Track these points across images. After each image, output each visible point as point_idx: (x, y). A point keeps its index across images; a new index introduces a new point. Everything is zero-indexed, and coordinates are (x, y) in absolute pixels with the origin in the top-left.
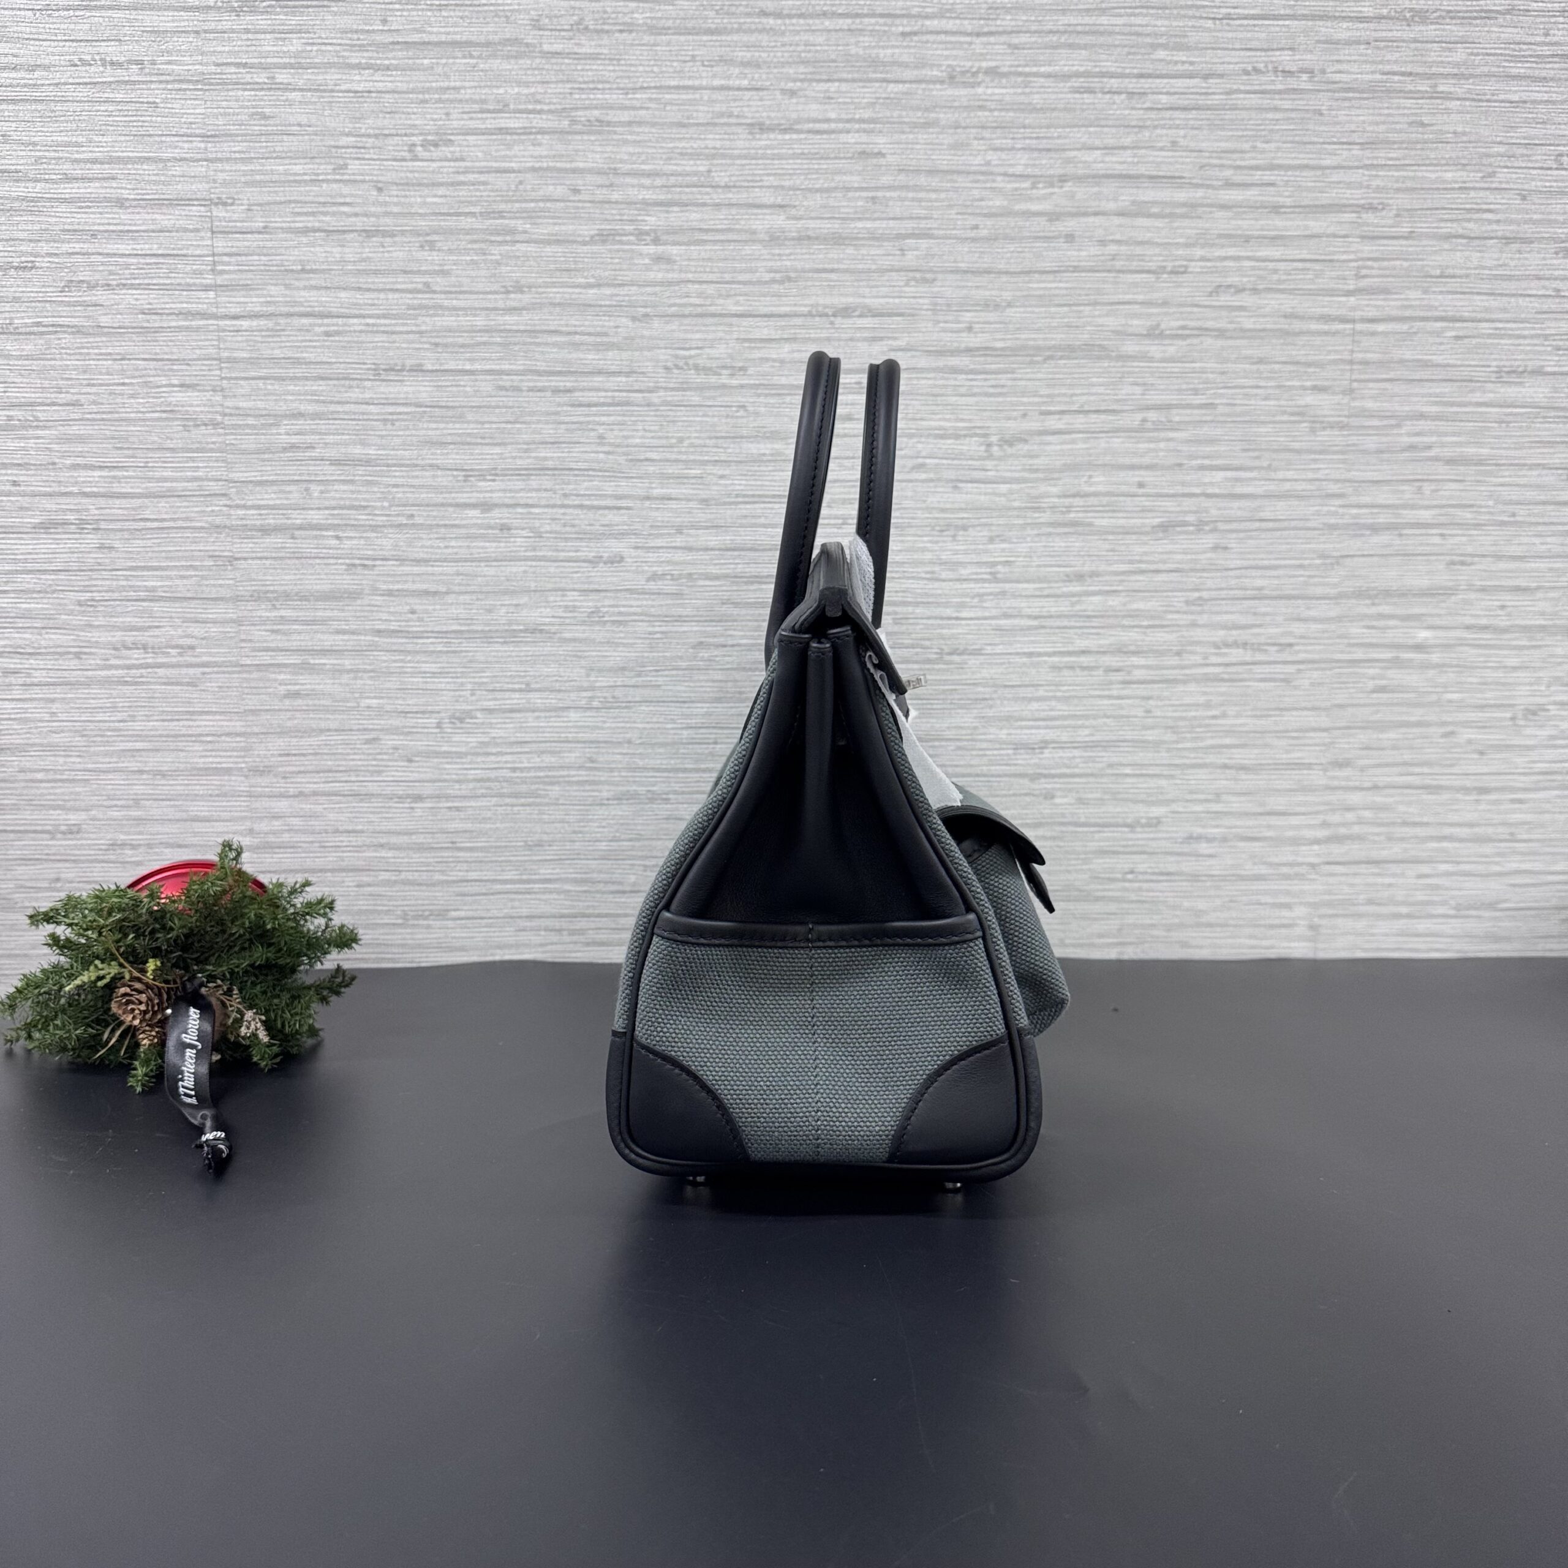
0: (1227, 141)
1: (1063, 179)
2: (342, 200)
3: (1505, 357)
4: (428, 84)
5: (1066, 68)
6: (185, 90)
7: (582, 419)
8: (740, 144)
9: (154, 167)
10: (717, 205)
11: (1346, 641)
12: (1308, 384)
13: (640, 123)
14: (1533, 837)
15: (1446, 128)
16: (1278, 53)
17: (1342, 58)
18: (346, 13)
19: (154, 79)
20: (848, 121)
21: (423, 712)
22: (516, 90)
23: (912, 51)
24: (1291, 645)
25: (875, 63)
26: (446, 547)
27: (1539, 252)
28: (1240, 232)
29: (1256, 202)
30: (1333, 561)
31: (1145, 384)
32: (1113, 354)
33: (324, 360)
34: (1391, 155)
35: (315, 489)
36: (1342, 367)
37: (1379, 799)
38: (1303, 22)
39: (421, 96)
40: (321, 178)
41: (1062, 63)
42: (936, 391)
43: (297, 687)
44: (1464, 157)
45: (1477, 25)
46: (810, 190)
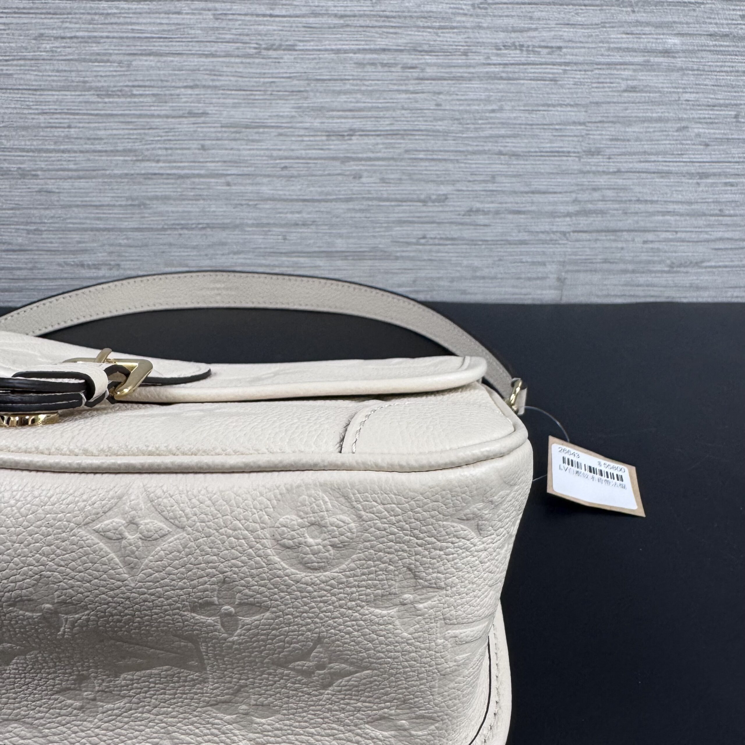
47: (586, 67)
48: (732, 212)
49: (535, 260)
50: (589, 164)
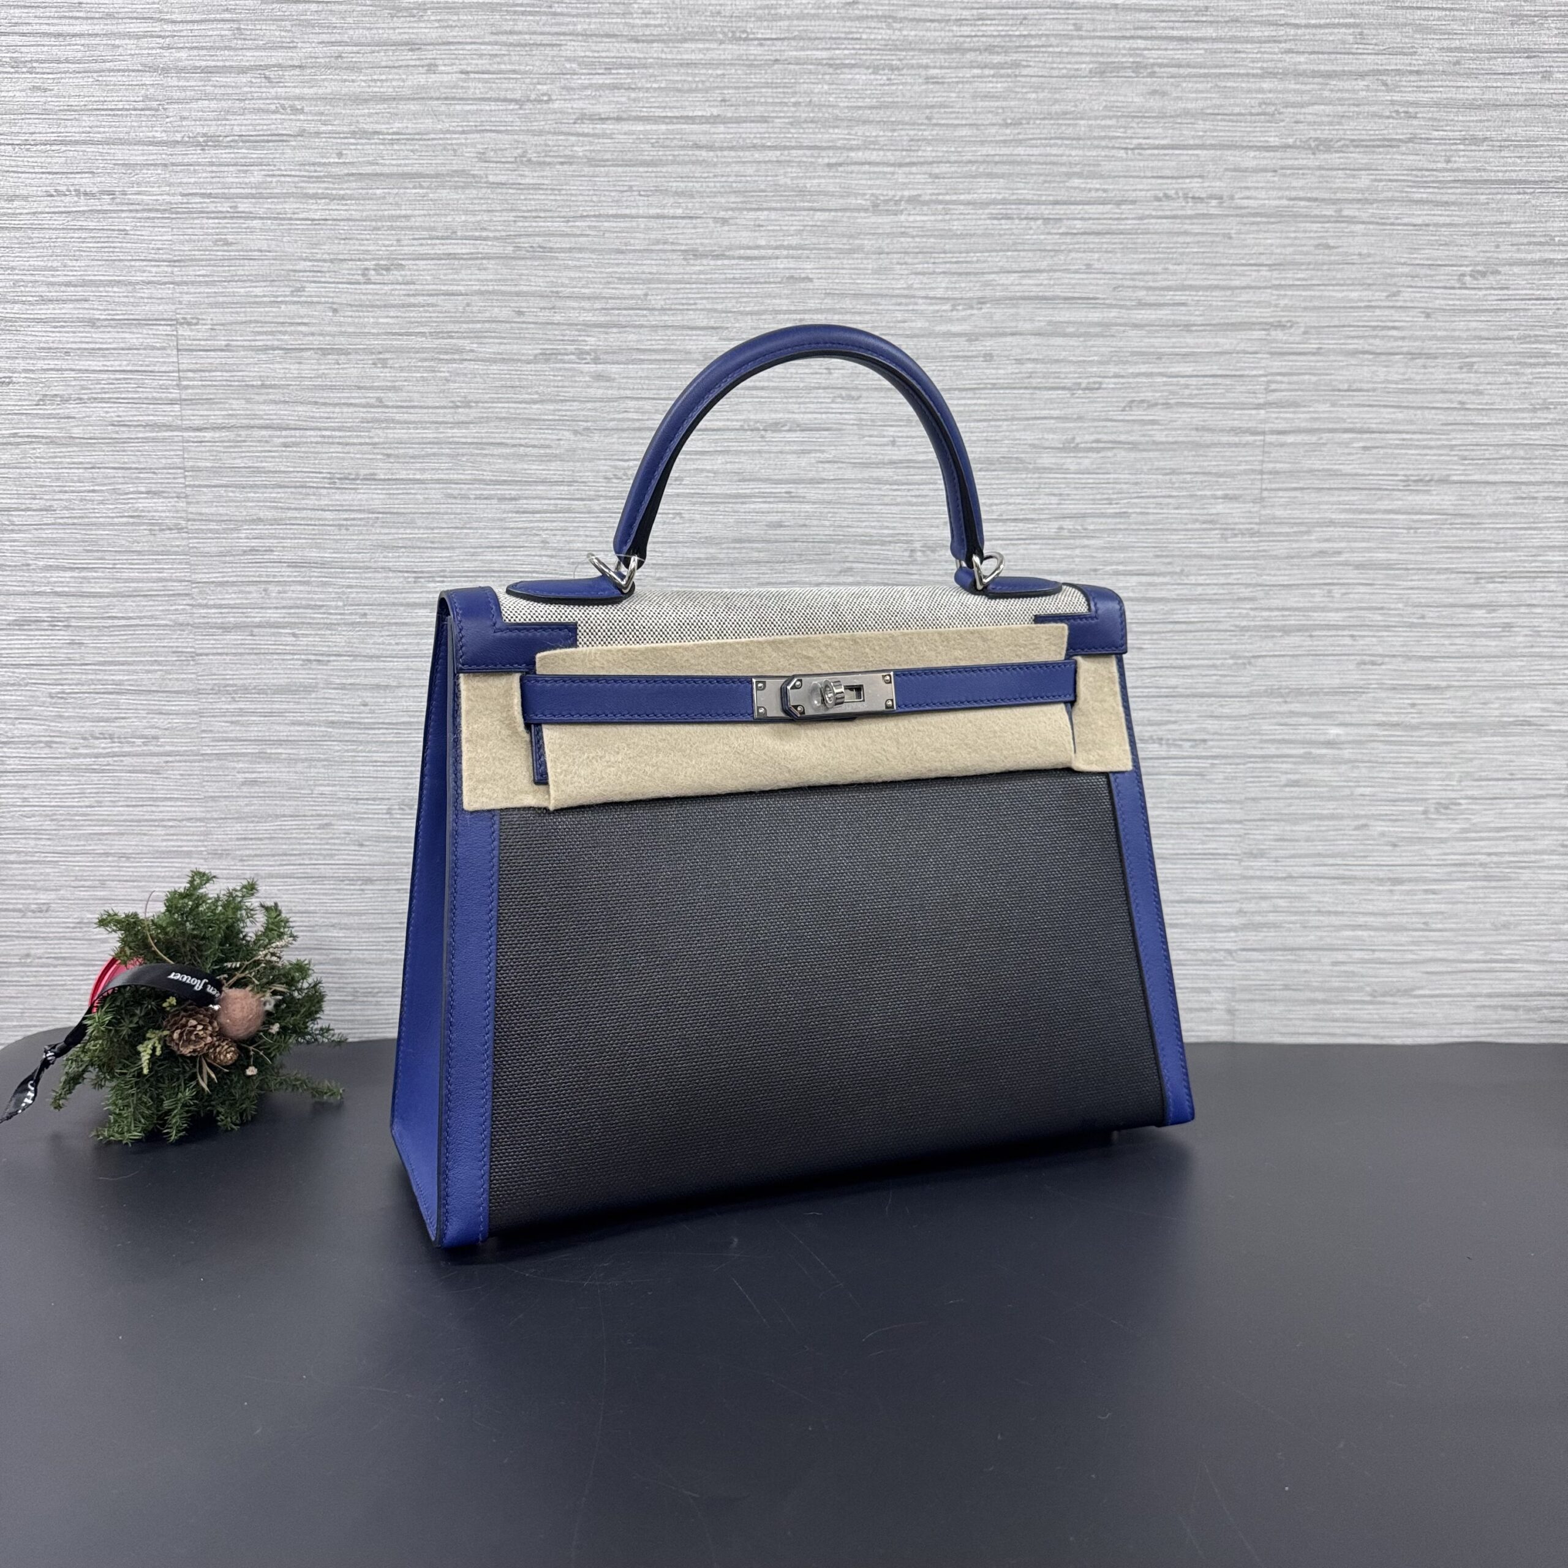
0: (1139, 263)
1: (982, 301)
2: (300, 321)
3: (1411, 466)
4: (380, 213)
5: (985, 196)
6: (154, 218)
7: (527, 525)
8: (675, 269)
9: (124, 289)
10: (653, 326)
11: (1257, 737)
12: (1219, 493)
13: (581, 250)
14: (1447, 926)
15: (1351, 250)
16: (1188, 181)
17: (1249, 185)
18: (305, 147)
19: (125, 208)
20: (777, 248)
21: (374, 799)
22: (463, 218)
23: (838, 181)
24: (1205, 741)
25: (802, 192)
26: (397, 644)
27: (1443, 367)
28: (1152, 350)
29: (1168, 320)
30: (1245, 661)
31: (1061, 495)
32: (1031, 466)
33: (283, 469)
34: (1299, 276)
35: (273, 588)
36: (1253, 477)
37: (1293, 889)
38: (1212, 152)
39: (374, 223)
40: (279, 299)
41: (981, 191)
42: (862, 500)
43: (254, 775)
44: (1368, 278)
45: (1380, 153)
46: (741, 313)
47: (1238, 761)
48: (1440, 926)
49: (1195, 985)
50: (1251, 868)
